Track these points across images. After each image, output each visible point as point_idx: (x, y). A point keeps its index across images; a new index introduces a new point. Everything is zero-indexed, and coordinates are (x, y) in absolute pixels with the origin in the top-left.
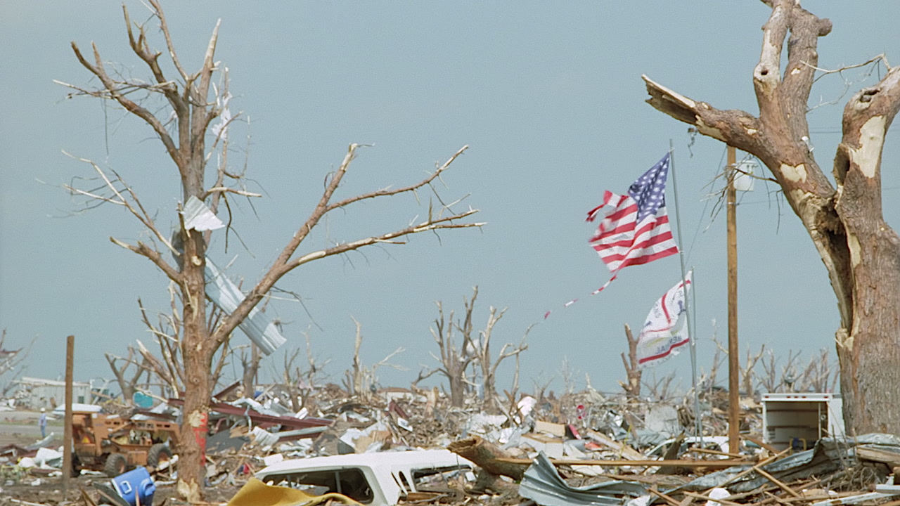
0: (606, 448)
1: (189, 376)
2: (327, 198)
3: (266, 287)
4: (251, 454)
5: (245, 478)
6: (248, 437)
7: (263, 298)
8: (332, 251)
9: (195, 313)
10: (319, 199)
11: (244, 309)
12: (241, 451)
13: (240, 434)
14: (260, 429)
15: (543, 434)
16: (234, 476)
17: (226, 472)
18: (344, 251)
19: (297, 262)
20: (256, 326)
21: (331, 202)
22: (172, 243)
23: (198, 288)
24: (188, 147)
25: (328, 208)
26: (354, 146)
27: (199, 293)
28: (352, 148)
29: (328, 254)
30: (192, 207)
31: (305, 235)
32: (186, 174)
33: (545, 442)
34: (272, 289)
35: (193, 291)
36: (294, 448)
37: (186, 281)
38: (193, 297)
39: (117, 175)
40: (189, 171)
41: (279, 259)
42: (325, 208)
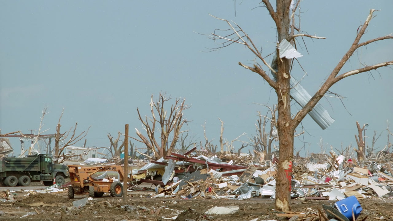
0: (388, 181)
1: (282, 141)
2: (357, 39)
3: (325, 91)
4: (211, 182)
5: (209, 194)
6: (209, 174)
7: (323, 97)
8: (363, 70)
9: (285, 105)
10: (353, 41)
11: (312, 103)
12: (206, 181)
13: (205, 173)
14: (213, 170)
15: (358, 173)
16: (204, 193)
17: (200, 191)
18: (369, 70)
19: (342, 77)
20: (318, 113)
21: (361, 42)
22: (272, 66)
23: (287, 91)
24: (281, 11)
25: (358, 46)
26: (373, 10)
27: (287, 94)
28: (372, 12)
29: (361, 72)
30: (283, 45)
31: (346, 61)
32: (280, 27)
33: (360, 178)
34: (327, 92)
35: (284, 92)
36: (230, 179)
37: (280, 87)
38: (284, 96)
39: (240, 28)
40: (282, 25)
41: (331, 74)
42: (356, 46)
